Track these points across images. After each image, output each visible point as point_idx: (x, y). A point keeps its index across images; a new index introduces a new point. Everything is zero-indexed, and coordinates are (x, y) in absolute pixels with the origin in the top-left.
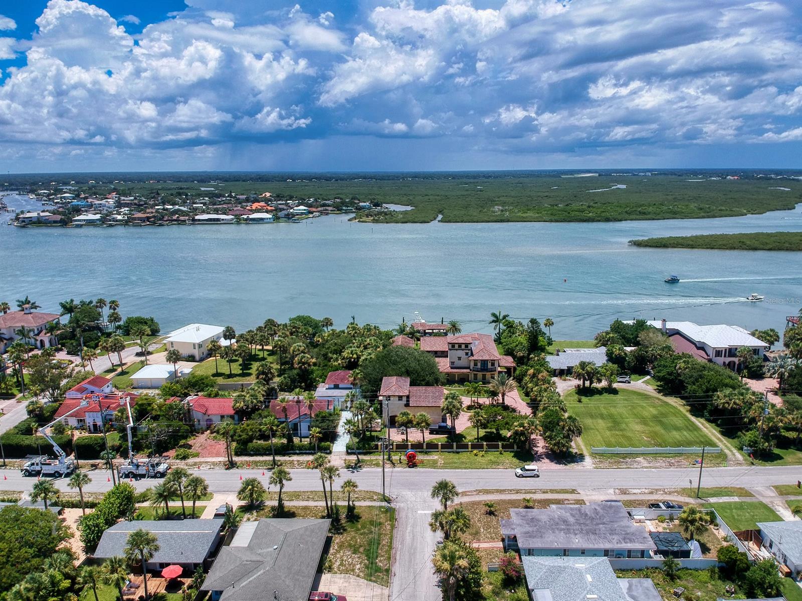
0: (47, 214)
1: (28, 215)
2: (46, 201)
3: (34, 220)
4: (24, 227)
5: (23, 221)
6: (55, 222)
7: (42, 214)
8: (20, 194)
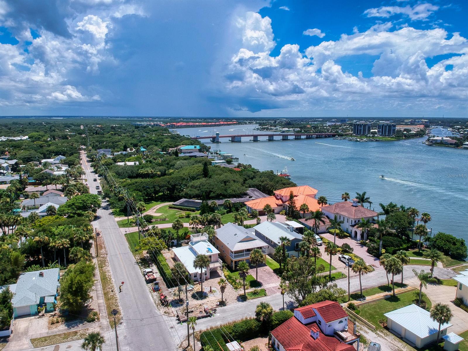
0: (448, 139)
1: (436, 138)
2: (457, 132)
3: (438, 142)
4: (430, 145)
5: (431, 142)
6: (451, 144)
7: (445, 138)
8: (444, 128)
